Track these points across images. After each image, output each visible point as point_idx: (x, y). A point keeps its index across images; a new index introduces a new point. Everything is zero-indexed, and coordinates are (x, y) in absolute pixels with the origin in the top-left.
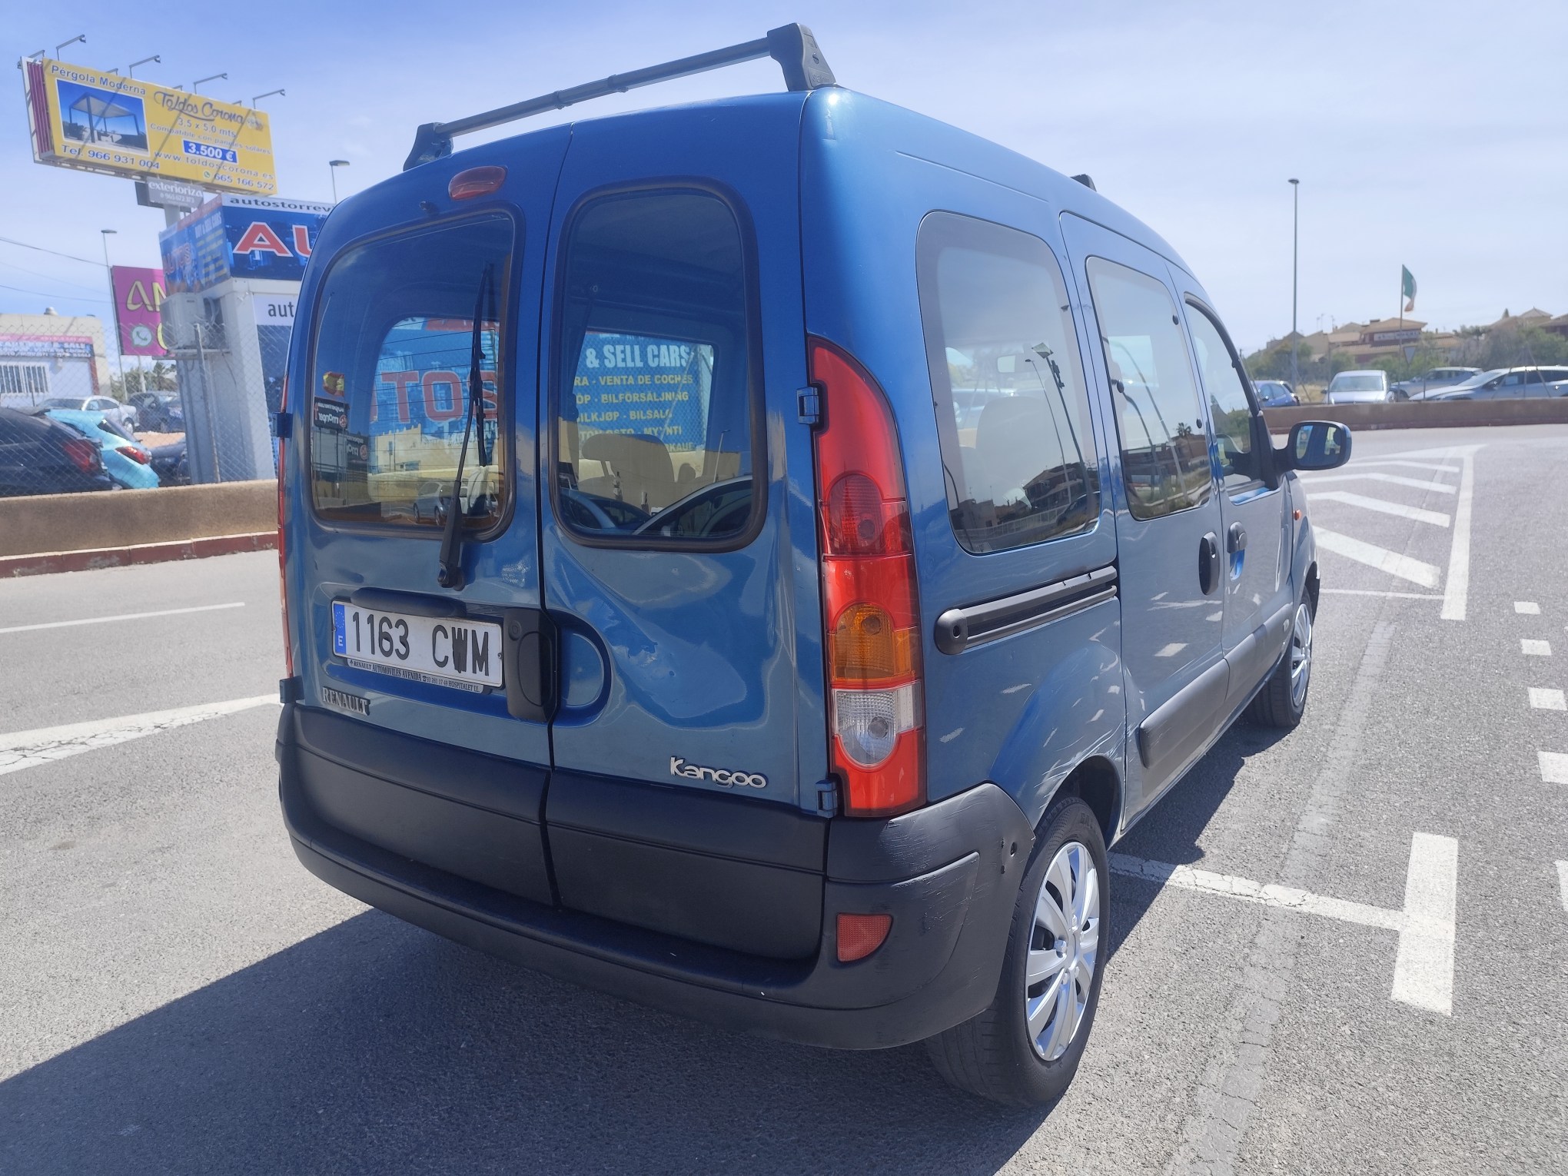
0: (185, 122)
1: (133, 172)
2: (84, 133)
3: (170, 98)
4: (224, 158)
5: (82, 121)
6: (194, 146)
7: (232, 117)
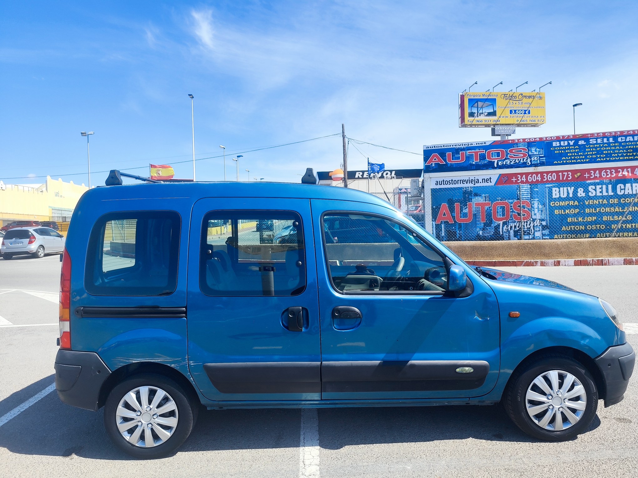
0: (511, 103)
1: (491, 125)
2: (475, 114)
3: (506, 95)
4: (525, 113)
5: (475, 110)
6: (514, 111)
7: (530, 97)
